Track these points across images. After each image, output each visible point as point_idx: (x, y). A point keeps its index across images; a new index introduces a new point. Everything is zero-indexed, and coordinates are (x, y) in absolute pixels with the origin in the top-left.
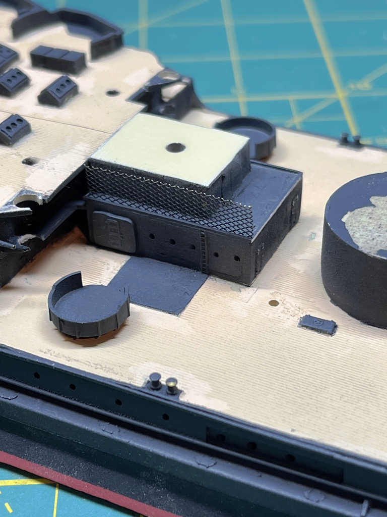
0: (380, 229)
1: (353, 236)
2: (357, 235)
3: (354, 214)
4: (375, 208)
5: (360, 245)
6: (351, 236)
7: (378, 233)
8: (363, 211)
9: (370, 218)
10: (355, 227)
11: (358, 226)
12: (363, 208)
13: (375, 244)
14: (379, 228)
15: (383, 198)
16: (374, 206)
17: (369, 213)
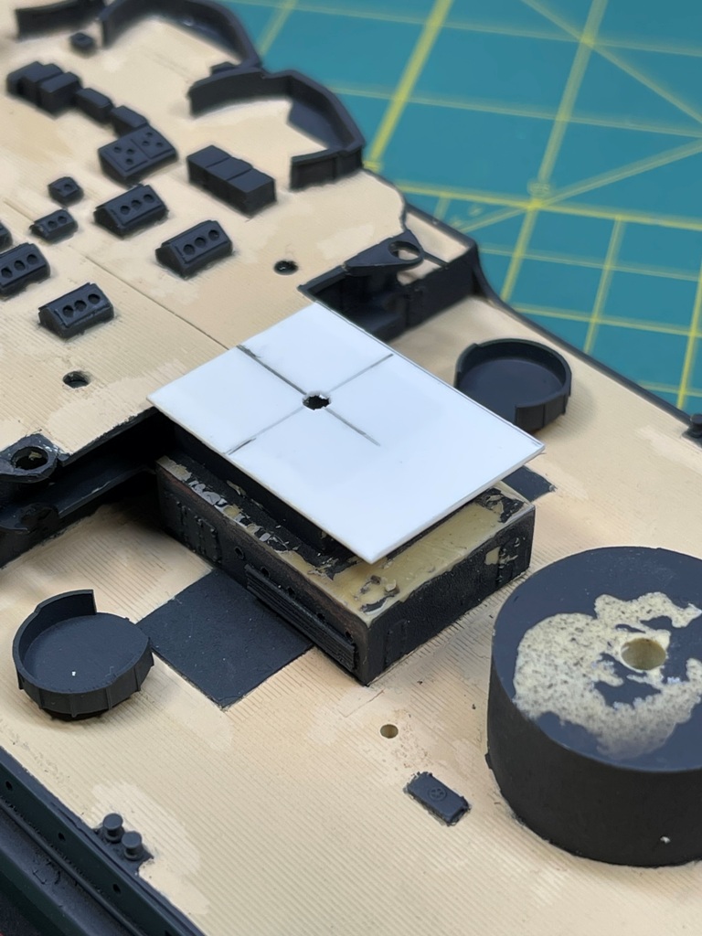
0: (574, 668)
1: (520, 668)
2: (528, 670)
3: (550, 622)
4: (595, 622)
5: (520, 690)
6: (517, 668)
7: (567, 674)
8: (570, 620)
9: (573, 639)
10: (535, 650)
11: (542, 651)
12: (572, 616)
13: (546, 697)
14: (576, 664)
15: (621, 602)
16: (595, 616)
17: (577, 629)
